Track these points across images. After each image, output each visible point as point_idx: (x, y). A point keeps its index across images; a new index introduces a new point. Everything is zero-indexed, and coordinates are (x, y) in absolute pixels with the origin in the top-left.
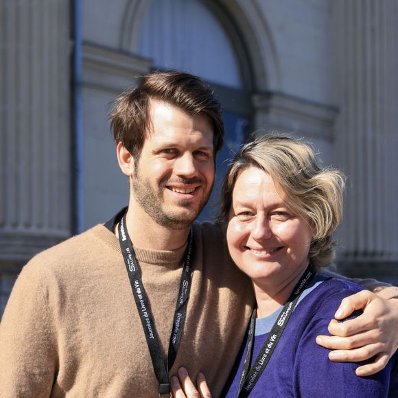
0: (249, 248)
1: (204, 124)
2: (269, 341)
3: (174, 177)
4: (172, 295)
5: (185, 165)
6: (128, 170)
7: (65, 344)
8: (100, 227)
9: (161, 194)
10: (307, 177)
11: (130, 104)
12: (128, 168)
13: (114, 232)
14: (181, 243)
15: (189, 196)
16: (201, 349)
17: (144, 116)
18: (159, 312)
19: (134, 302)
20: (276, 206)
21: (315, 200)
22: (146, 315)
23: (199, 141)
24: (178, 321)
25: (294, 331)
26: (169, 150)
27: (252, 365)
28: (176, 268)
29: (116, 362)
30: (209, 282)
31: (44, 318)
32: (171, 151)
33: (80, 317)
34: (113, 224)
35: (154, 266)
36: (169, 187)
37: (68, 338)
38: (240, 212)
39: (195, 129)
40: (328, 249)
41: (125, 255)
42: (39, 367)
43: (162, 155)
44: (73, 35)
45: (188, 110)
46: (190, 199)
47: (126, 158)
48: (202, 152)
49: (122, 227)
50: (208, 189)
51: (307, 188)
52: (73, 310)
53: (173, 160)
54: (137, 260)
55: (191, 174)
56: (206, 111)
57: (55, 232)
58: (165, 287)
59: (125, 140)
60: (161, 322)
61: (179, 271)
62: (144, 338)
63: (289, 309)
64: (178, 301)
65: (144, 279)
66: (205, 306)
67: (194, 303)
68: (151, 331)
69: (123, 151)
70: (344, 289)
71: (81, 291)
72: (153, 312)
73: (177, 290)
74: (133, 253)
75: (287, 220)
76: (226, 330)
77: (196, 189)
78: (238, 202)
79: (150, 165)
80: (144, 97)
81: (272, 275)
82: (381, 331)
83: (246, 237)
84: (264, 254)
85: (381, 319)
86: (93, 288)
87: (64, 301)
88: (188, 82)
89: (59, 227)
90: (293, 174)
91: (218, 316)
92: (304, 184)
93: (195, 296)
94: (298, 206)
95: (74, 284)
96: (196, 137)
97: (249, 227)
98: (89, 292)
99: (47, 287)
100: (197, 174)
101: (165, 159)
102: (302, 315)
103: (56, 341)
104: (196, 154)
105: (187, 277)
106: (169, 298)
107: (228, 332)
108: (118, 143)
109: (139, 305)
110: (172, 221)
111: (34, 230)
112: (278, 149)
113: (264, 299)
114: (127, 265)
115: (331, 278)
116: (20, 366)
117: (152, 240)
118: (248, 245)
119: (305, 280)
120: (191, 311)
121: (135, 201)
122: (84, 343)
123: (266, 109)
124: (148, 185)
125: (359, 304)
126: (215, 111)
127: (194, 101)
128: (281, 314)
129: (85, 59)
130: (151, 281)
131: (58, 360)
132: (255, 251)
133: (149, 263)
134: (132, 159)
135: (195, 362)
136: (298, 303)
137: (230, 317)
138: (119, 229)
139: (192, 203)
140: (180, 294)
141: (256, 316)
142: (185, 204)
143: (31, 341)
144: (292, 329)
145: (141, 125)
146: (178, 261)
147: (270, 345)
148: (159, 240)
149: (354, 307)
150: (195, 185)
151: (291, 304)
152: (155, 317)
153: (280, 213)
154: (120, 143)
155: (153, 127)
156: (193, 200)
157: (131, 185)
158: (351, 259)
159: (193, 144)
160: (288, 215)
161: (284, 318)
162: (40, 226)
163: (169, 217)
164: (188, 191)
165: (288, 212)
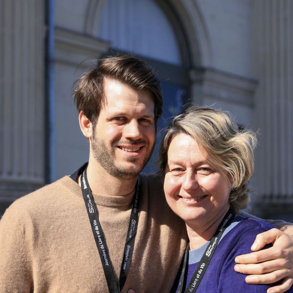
0: (181, 197)
1: (147, 98)
2: (199, 269)
3: (123, 139)
4: (124, 230)
5: (132, 130)
6: (88, 133)
7: (38, 270)
8: (67, 178)
9: (113, 152)
10: (225, 140)
11: (89, 82)
12: (88, 131)
13: (77, 182)
14: (130, 190)
15: (135, 154)
16: (146, 274)
17: (100, 91)
18: (112, 244)
19: (93, 236)
20: (201, 163)
21: (231, 158)
22: (102, 247)
23: (143, 111)
24: (128, 251)
25: (219, 260)
26: (119, 117)
27: (187, 287)
28: (126, 210)
29: (78, 284)
30: (153, 221)
31: (21, 250)
32: (121, 119)
33: (50, 249)
34: (77, 175)
35: (109, 208)
36: (120, 147)
37: (41, 266)
38: (173, 168)
39: (140, 101)
40: (245, 195)
41: (86, 200)
42: (18, 288)
43: (114, 121)
44: (47, 21)
45: (134, 86)
46: (136, 156)
47: (86, 124)
48: (145, 119)
49: (84, 178)
50: (150, 148)
51: (225, 149)
52: (44, 244)
53: (123, 126)
54: (95, 204)
55: (137, 137)
56: (148, 87)
57: (32, 179)
58: (118, 224)
59: (85, 110)
60: (114, 253)
61: (129, 212)
62: (101, 265)
63: (215, 243)
64: (128, 236)
65: (101, 219)
66: (149, 240)
67: (140, 237)
68: (106, 260)
69: (84, 119)
70: (258, 227)
71: (51, 229)
72: (108, 244)
73: (127, 228)
74: (92, 198)
75: (210, 174)
76: (166, 259)
77: (141, 148)
78: (171, 161)
79: (105, 130)
80: (100, 76)
81: (200, 218)
82: (287, 260)
83: (178, 188)
84: (193, 201)
85: (287, 250)
86: (60, 226)
87: (38, 236)
88: (134, 65)
89: (36, 175)
90: (214, 138)
91: (159, 248)
92: (223, 146)
93: (141, 232)
94: (218, 163)
95: (45, 222)
96: (140, 107)
97: (180, 180)
98: (57, 229)
99: (24, 225)
100: (141, 137)
101: (116, 125)
102: (225, 247)
103: (31, 268)
104: (141, 120)
105: (135, 217)
106: (120, 233)
107: (168, 261)
108: (80, 112)
109: (97, 239)
110: (122, 173)
111: (15, 177)
112: (201, 118)
113: (194, 236)
114: (87, 208)
115: (247, 218)
116: (2, 288)
117: (107, 188)
118: (180, 194)
119: (227, 220)
120: (138, 243)
121: (93, 157)
122: (53, 269)
123: (201, 82)
124: (103, 145)
125: (269, 239)
126: (156, 87)
127: (138, 80)
128: (209, 246)
129: (57, 41)
130: (106, 220)
131: (33, 282)
132: (186, 199)
133: (104, 206)
134: (90, 125)
135: (141, 284)
136: (222, 238)
137: (169, 249)
138: (82, 180)
139: (138, 159)
140: (129, 230)
141: (189, 249)
142: (133, 160)
143: (11, 268)
144: (217, 259)
145: (98, 98)
146: (127, 204)
147: (200, 272)
148: (112, 187)
149: (266, 241)
150: (140, 146)
151: (216, 238)
152: (110, 249)
153: (205, 169)
154: (81, 112)
155: (107, 100)
156: (138, 157)
157: (91, 145)
158: (267, 201)
159: (138, 113)
160: (211, 170)
161: (211, 250)
162: (20, 174)
163: (120, 170)
164: (134, 150)
165: (210, 168)
